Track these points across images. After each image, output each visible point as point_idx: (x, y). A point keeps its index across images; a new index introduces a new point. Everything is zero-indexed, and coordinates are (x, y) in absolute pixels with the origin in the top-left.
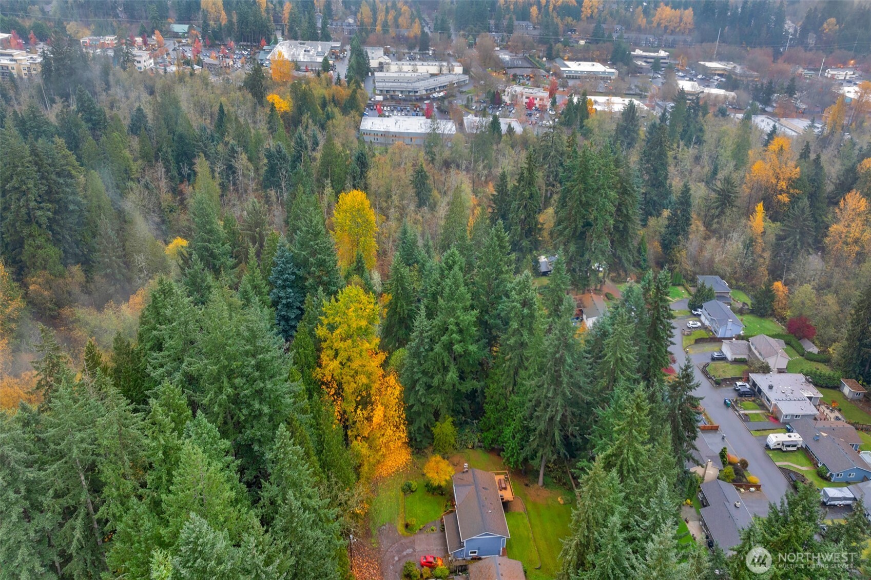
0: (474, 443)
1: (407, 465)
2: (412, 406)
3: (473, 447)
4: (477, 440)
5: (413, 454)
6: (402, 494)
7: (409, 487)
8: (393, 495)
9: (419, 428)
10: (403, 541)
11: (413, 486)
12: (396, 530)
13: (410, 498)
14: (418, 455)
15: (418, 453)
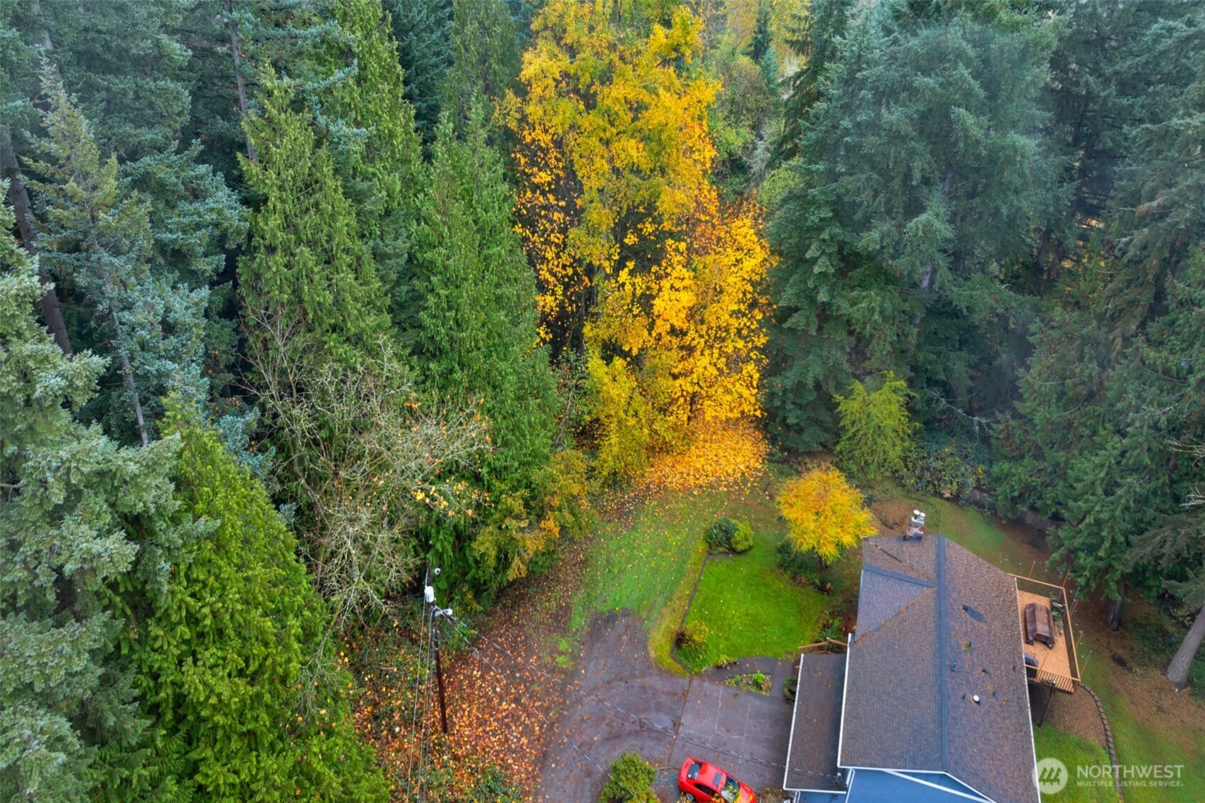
0: (962, 486)
1: (745, 481)
2: (790, 311)
3: (955, 499)
4: (971, 481)
5: (770, 458)
6: (701, 547)
7: (728, 533)
8: (674, 541)
9: (800, 387)
10: (654, 681)
11: (738, 536)
12: (644, 645)
13: (722, 566)
14: (785, 468)
15: (785, 461)
